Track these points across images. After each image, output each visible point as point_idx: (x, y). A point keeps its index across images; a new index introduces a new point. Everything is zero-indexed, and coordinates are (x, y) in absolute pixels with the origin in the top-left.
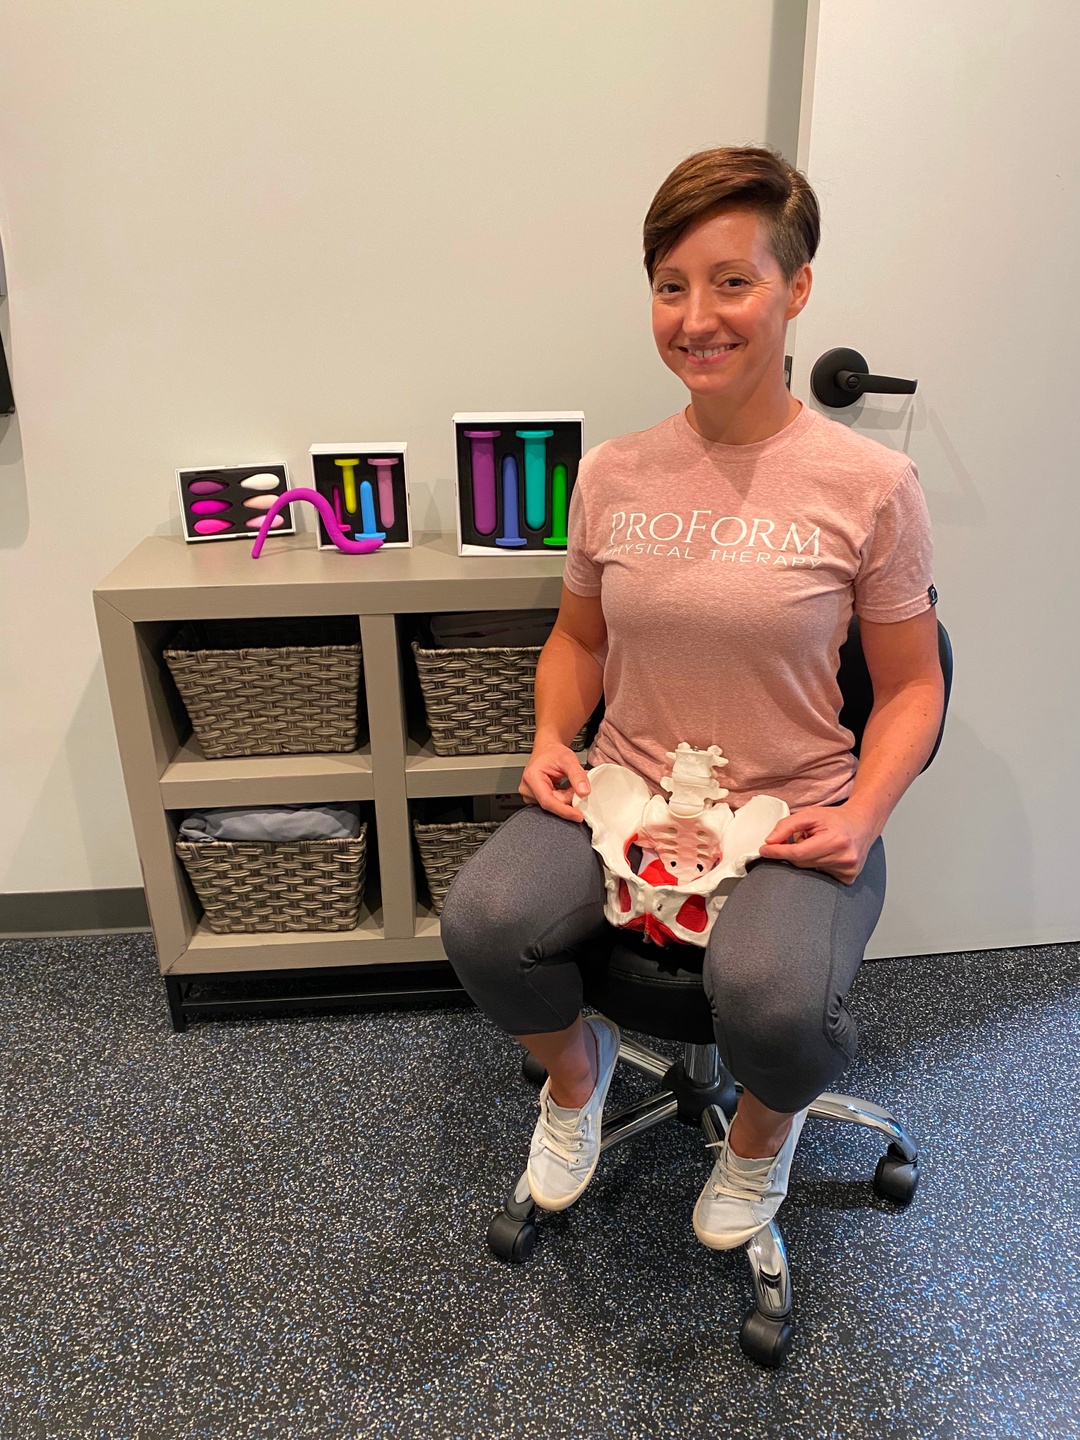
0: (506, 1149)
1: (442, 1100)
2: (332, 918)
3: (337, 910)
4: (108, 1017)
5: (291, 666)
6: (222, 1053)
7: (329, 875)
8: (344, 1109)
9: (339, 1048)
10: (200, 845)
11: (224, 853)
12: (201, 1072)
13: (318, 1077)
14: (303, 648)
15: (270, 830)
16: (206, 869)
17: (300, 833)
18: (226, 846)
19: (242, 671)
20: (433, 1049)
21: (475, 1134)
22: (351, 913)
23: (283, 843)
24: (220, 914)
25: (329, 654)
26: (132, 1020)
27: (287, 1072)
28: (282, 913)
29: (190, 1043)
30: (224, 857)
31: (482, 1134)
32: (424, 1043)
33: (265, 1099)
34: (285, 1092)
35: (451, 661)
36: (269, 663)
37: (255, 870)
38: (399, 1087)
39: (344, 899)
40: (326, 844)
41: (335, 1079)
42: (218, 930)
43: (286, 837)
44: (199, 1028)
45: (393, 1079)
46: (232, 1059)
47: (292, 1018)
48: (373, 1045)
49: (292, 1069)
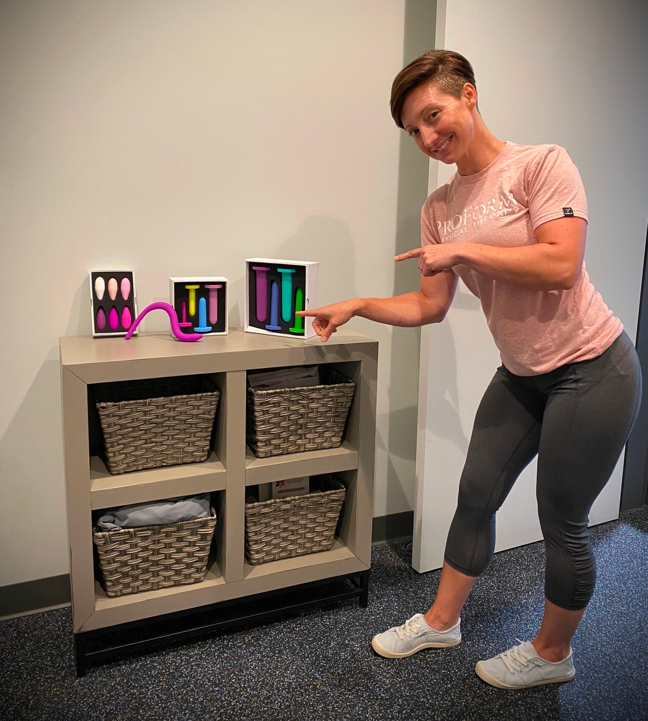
0: (337, 702)
1: (282, 682)
2: (191, 574)
3: (195, 568)
4: (20, 678)
5: (176, 407)
6: (119, 684)
7: (193, 544)
8: (222, 702)
9: (200, 665)
10: (112, 533)
11: (127, 536)
12: (110, 700)
13: (194, 686)
14: (186, 396)
15: (161, 516)
16: (112, 550)
17: (180, 516)
18: (129, 532)
19: (145, 413)
20: (261, 653)
21: (314, 698)
22: (203, 570)
23: (167, 525)
24: (116, 582)
25: (201, 398)
26: (40, 676)
27: (172, 687)
28: (158, 575)
29: (92, 682)
30: (126, 540)
31: (317, 696)
32: (254, 650)
33: (165, 707)
34: (177, 700)
35: (274, 397)
36: (163, 406)
37: (145, 547)
38: (252, 680)
39: (201, 559)
40: (195, 522)
41: (206, 684)
42: (113, 594)
43: (171, 520)
44: (94, 672)
45: (245, 676)
46: (128, 687)
47: (158, 652)
48: (221, 658)
49: (174, 685)
